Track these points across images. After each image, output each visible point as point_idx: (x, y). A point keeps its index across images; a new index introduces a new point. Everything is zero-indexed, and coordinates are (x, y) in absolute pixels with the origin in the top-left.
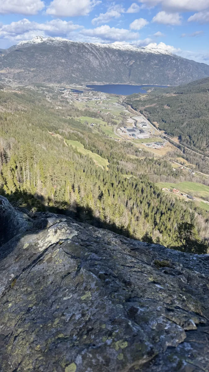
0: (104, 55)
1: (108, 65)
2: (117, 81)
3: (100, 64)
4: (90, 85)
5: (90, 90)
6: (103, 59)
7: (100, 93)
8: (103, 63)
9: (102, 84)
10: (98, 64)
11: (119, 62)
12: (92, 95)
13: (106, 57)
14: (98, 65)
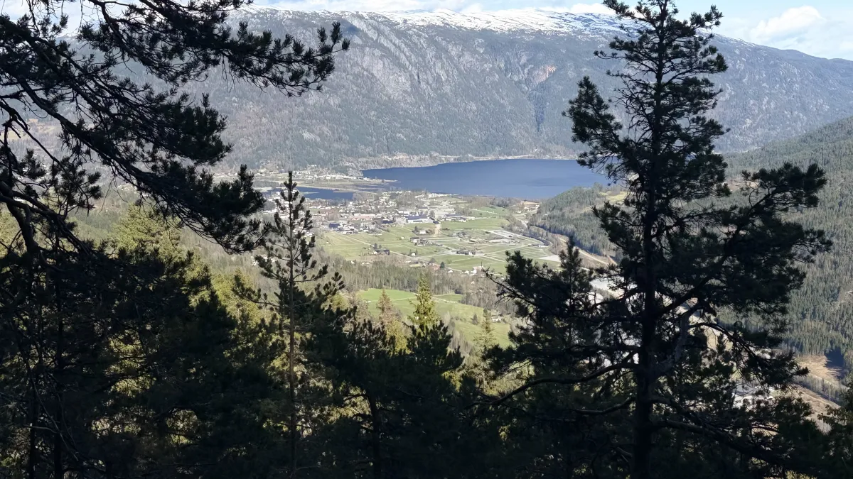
0: (430, 54)
1: (447, 89)
2: (489, 146)
3: (415, 87)
4: (379, 167)
5: (379, 186)
6: (424, 67)
7: (426, 197)
8: (428, 83)
9: (428, 164)
10: (408, 87)
11: (490, 74)
12: (392, 203)
13: (438, 57)
14: (405, 92)
